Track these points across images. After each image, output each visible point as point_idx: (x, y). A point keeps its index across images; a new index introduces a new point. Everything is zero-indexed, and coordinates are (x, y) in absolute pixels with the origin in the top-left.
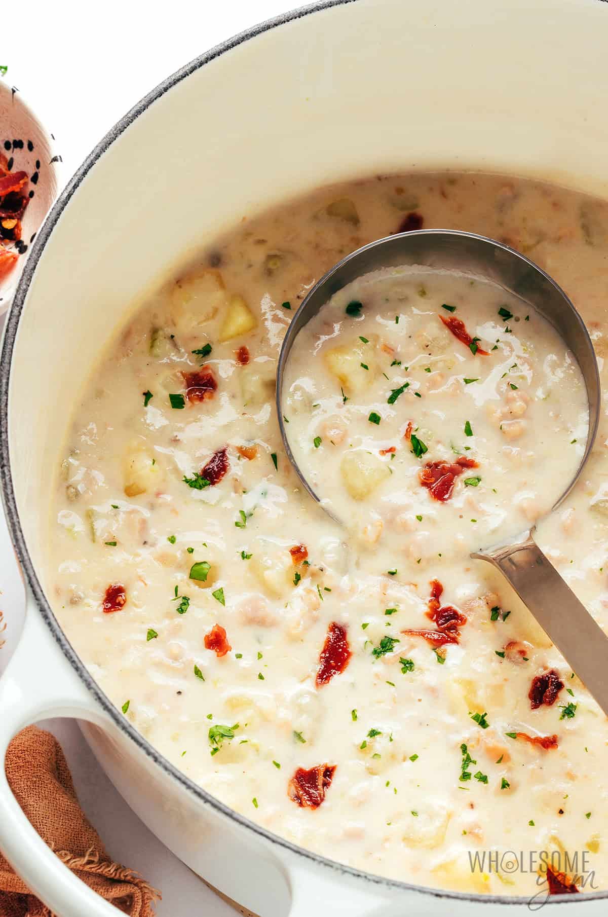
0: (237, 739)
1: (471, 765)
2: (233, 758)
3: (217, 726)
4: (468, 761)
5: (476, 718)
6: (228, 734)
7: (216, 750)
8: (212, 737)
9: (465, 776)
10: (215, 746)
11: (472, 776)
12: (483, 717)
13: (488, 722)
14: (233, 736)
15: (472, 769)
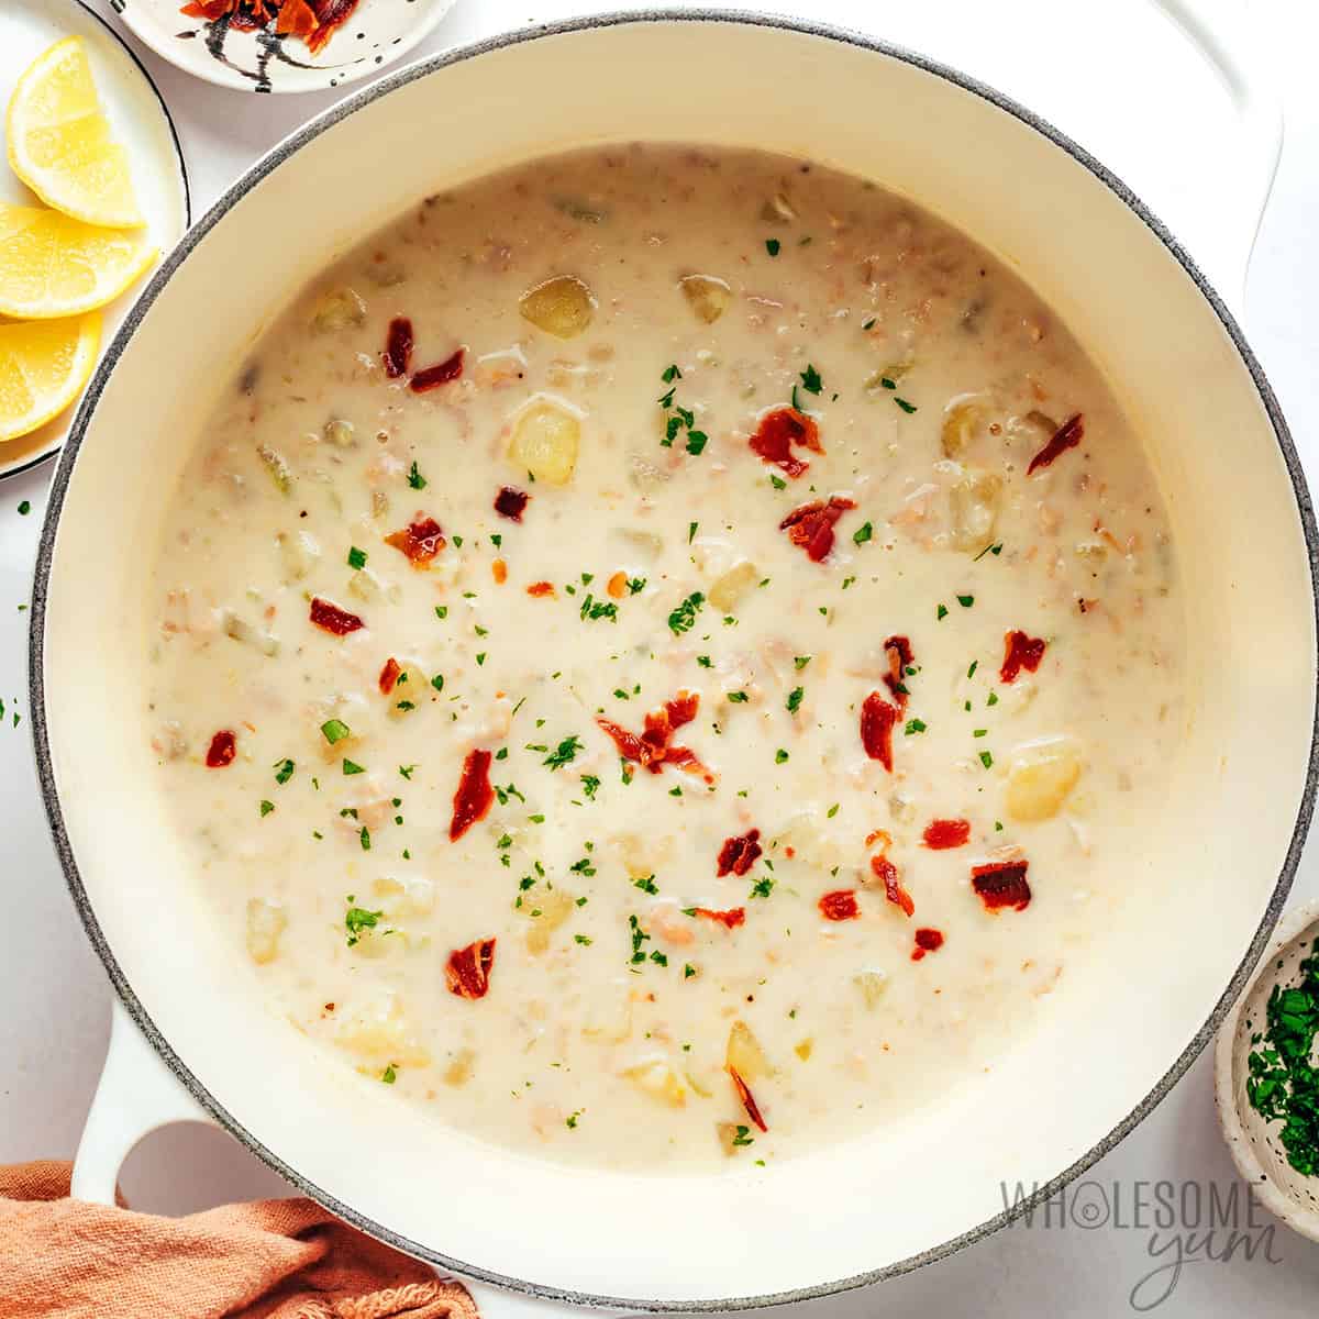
0: (380, 928)
1: (644, 941)
2: (373, 952)
3: (357, 910)
4: (638, 938)
5: (640, 884)
6: (370, 921)
7: (353, 941)
8: (350, 924)
9: (639, 958)
10: (353, 935)
11: (648, 956)
12: (649, 881)
13: (657, 886)
14: (374, 924)
15: (647, 947)
